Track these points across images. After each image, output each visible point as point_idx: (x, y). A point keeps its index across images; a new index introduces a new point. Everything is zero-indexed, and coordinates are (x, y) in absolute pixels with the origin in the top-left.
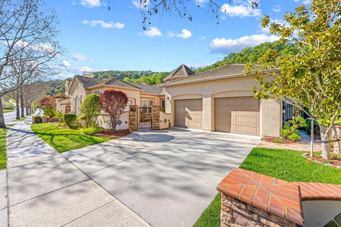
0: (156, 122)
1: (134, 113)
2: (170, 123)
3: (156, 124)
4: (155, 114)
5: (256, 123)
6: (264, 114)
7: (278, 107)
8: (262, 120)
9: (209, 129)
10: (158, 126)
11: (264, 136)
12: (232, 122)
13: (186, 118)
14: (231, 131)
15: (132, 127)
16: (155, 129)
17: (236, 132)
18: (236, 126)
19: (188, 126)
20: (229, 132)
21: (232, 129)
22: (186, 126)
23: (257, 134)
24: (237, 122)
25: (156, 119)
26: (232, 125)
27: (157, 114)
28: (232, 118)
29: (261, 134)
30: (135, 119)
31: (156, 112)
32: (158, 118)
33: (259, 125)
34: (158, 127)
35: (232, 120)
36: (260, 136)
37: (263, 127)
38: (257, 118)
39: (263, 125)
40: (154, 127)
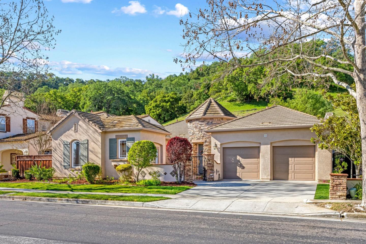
0: (210, 173)
1: (190, 163)
2: (219, 174)
3: (211, 174)
4: (209, 164)
5: (312, 170)
6: (319, 161)
7: (330, 155)
8: (318, 166)
9: (268, 178)
10: (213, 177)
11: (319, 180)
12: (290, 170)
13: (238, 168)
14: (289, 179)
15: (188, 178)
16: (210, 180)
17: (294, 179)
18: (294, 174)
19: (240, 177)
20: (287, 179)
21: (290, 176)
22: (239, 177)
23: (313, 179)
24: (295, 169)
25: (211, 169)
26: (289, 172)
27: (212, 163)
28: (290, 166)
29: (317, 178)
30: (190, 169)
31: (211, 161)
32: (212, 168)
33: (314, 172)
34: (213, 179)
35: (290, 168)
36: (316, 180)
37: (318, 172)
38: (313, 165)
39: (318, 170)
40: (208, 178)
